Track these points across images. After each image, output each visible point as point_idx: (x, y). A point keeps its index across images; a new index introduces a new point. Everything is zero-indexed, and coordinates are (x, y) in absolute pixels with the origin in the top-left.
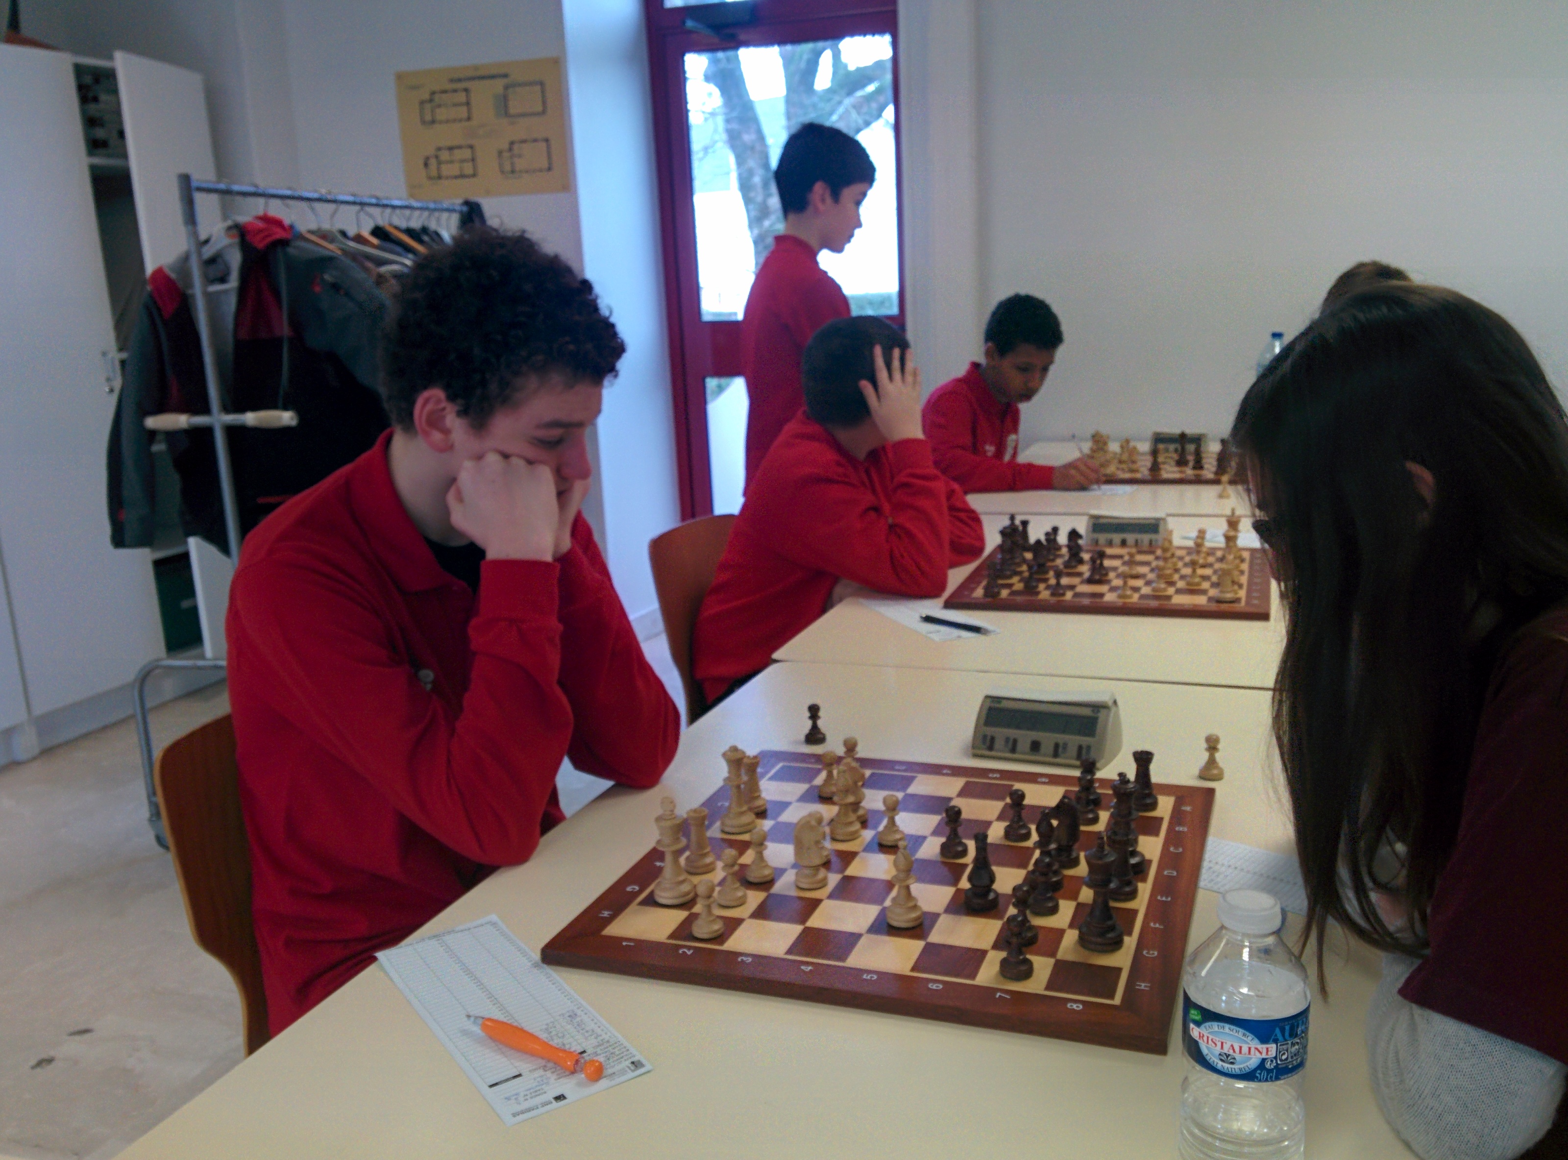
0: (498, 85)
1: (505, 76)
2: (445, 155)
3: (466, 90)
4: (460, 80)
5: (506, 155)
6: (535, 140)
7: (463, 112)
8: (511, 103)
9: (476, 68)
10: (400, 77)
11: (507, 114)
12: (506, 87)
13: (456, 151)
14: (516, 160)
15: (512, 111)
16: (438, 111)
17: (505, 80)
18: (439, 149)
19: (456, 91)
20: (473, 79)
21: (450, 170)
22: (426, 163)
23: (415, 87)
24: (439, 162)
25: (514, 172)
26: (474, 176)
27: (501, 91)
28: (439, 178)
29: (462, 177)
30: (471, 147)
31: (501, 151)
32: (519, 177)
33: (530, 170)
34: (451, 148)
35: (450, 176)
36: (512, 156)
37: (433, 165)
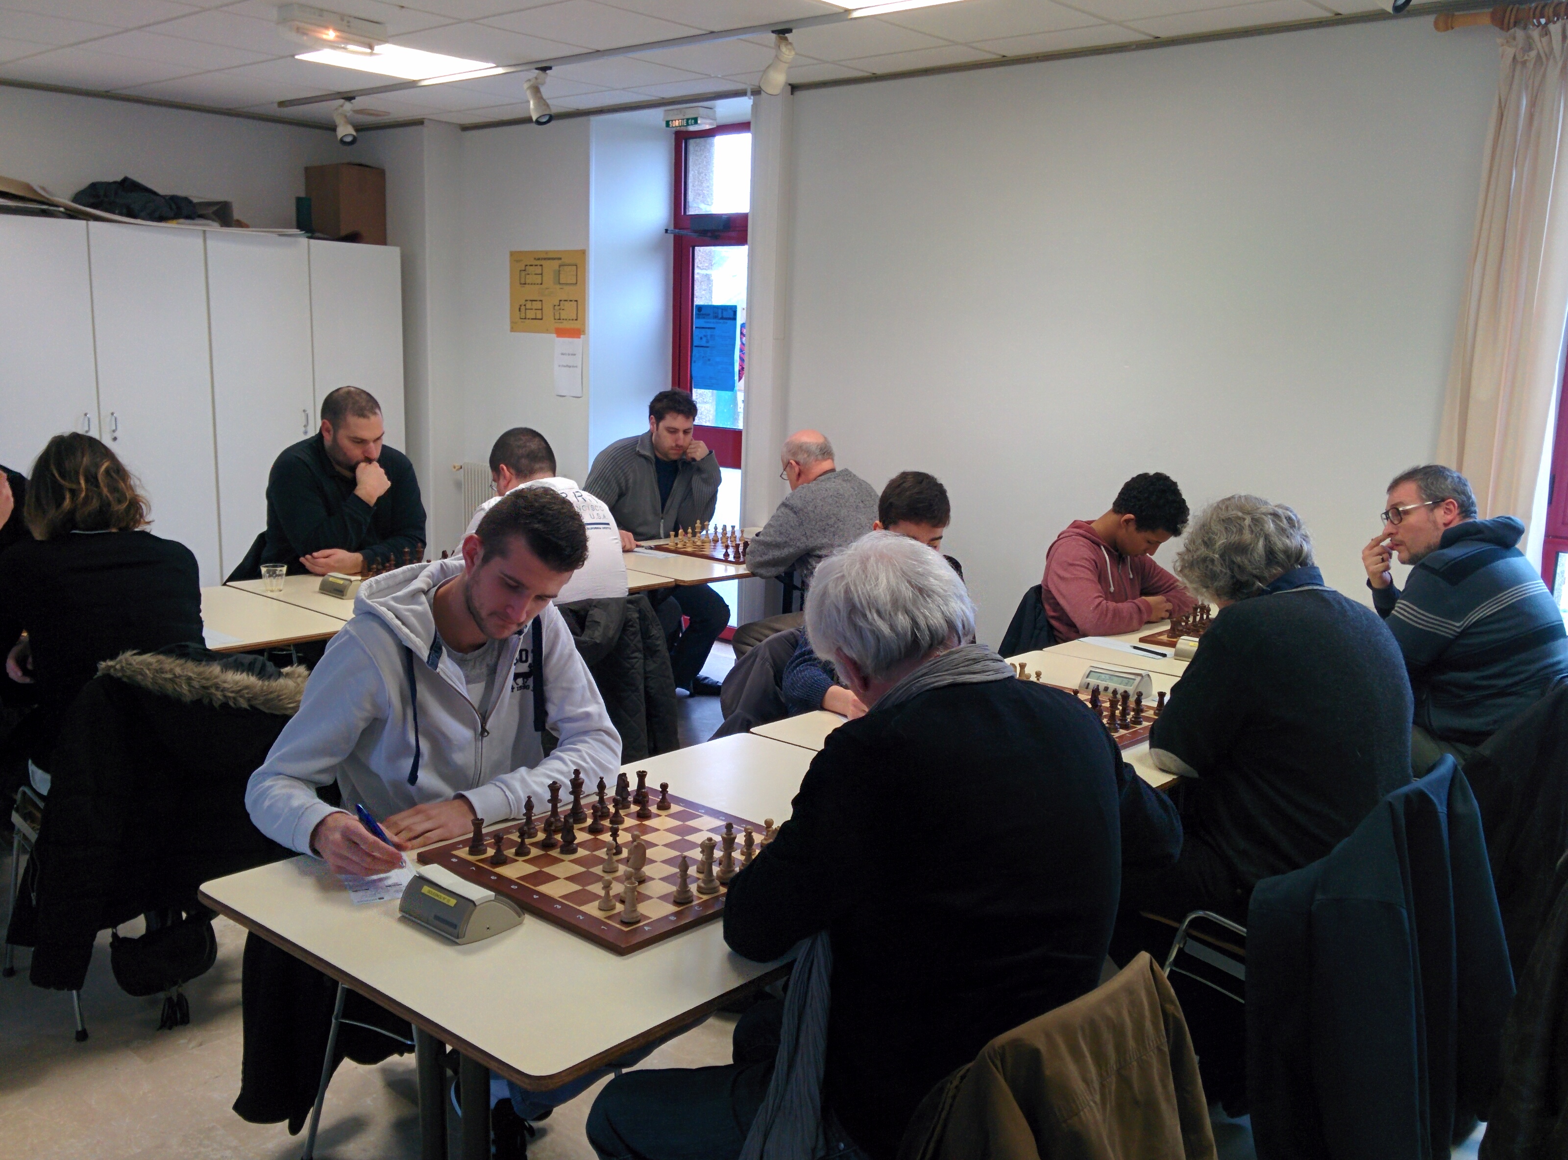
0: (556, 263)
1: (560, 259)
2: (529, 306)
3: (541, 265)
4: (539, 259)
5: (557, 308)
6: (571, 301)
7: (538, 279)
8: (561, 276)
9: (547, 252)
10: (512, 254)
11: (560, 284)
12: (560, 266)
13: (534, 303)
14: (561, 311)
15: (562, 282)
16: (528, 276)
17: (560, 262)
18: (526, 301)
19: (536, 265)
20: (545, 259)
21: (530, 314)
22: (520, 309)
23: (517, 261)
24: (526, 309)
25: (560, 319)
26: (541, 319)
27: (557, 268)
28: (525, 319)
29: (536, 319)
30: (541, 301)
31: (555, 306)
32: (562, 322)
33: (568, 319)
34: (531, 301)
35: (530, 318)
36: (559, 309)
37: (523, 312)
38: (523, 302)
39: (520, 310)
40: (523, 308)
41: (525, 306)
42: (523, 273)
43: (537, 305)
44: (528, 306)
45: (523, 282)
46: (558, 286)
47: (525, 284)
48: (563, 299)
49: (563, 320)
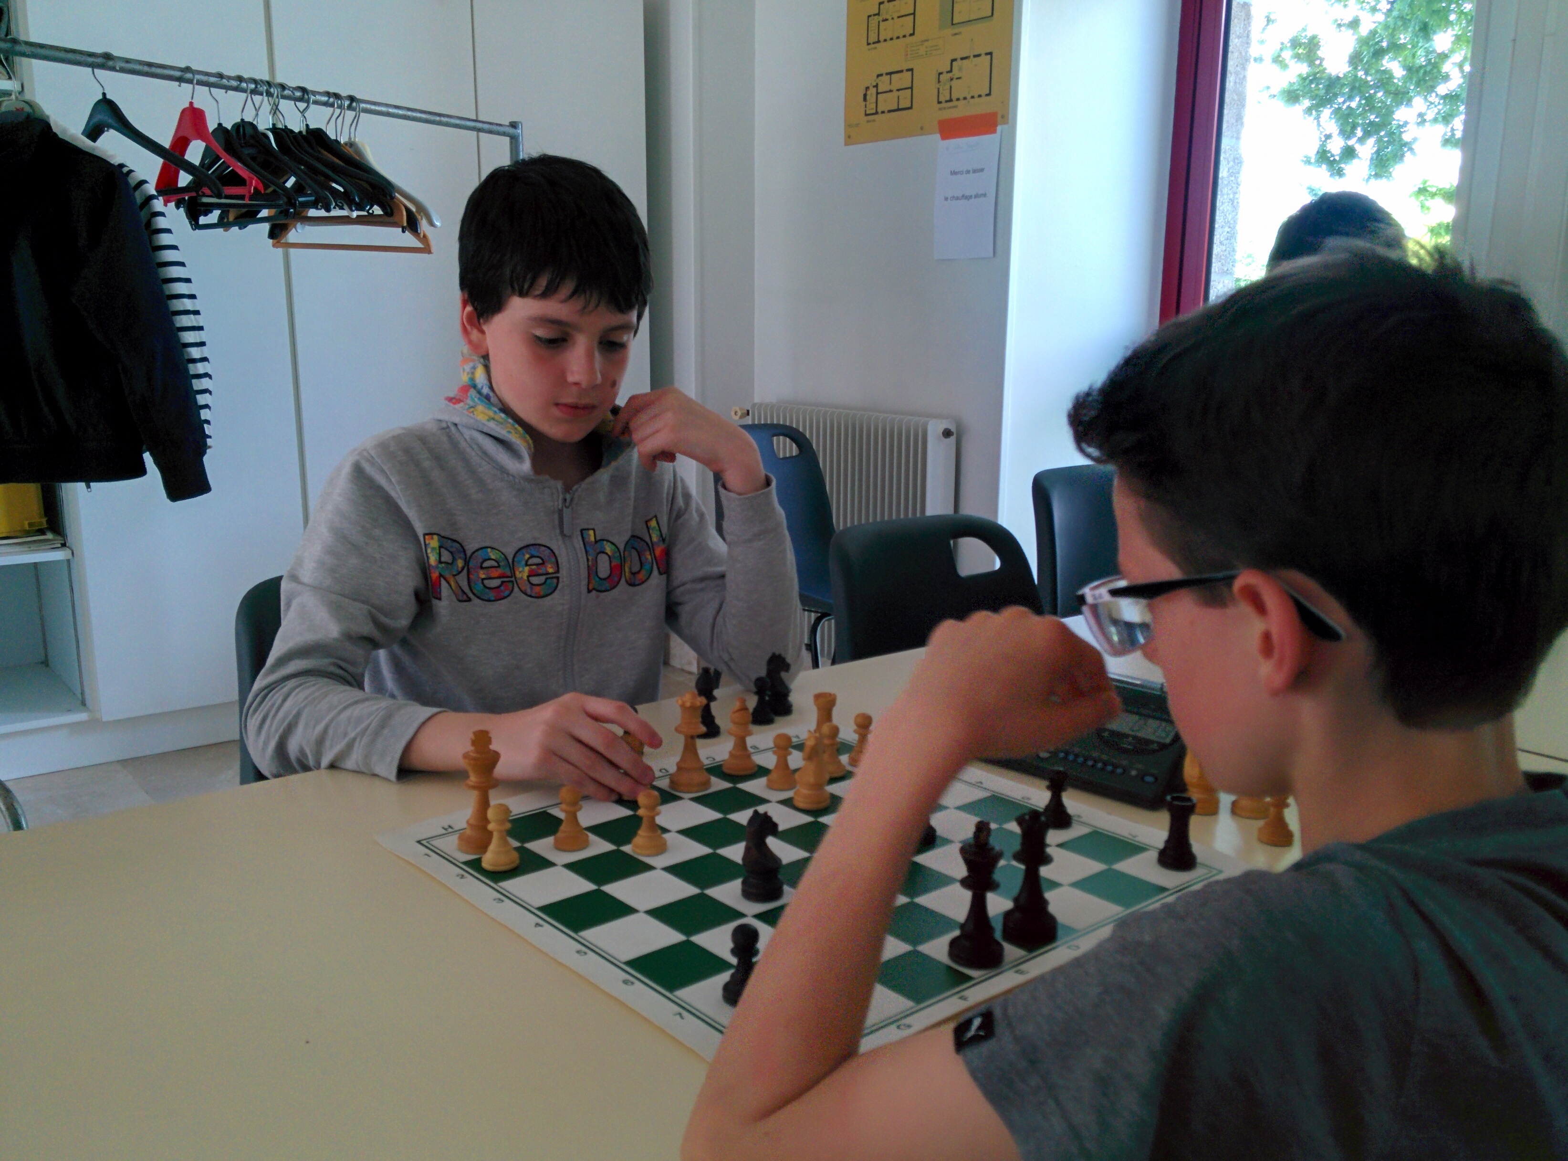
2: (883, 84)
5: (944, 77)
6: (978, 55)
7: (908, 25)
8: (958, 7)
11: (952, 23)
13: (895, 77)
14: (955, 81)
15: (958, 19)
16: (884, 25)
18: (878, 76)
21: (887, 102)
22: (865, 96)
24: (878, 93)
25: (951, 100)
26: (911, 108)
28: (877, 113)
29: (898, 110)
30: (912, 70)
31: (940, 74)
32: (955, 107)
33: (969, 97)
34: (890, 74)
35: (886, 109)
36: (952, 79)
37: (871, 97)
38: (871, 81)
39: (865, 99)
40: (872, 92)
41: (876, 86)
42: (874, 21)
43: (904, 80)
44: (883, 88)
45: (873, 40)
46: (950, 31)
47: (878, 41)
48: (958, 54)
49: (958, 99)
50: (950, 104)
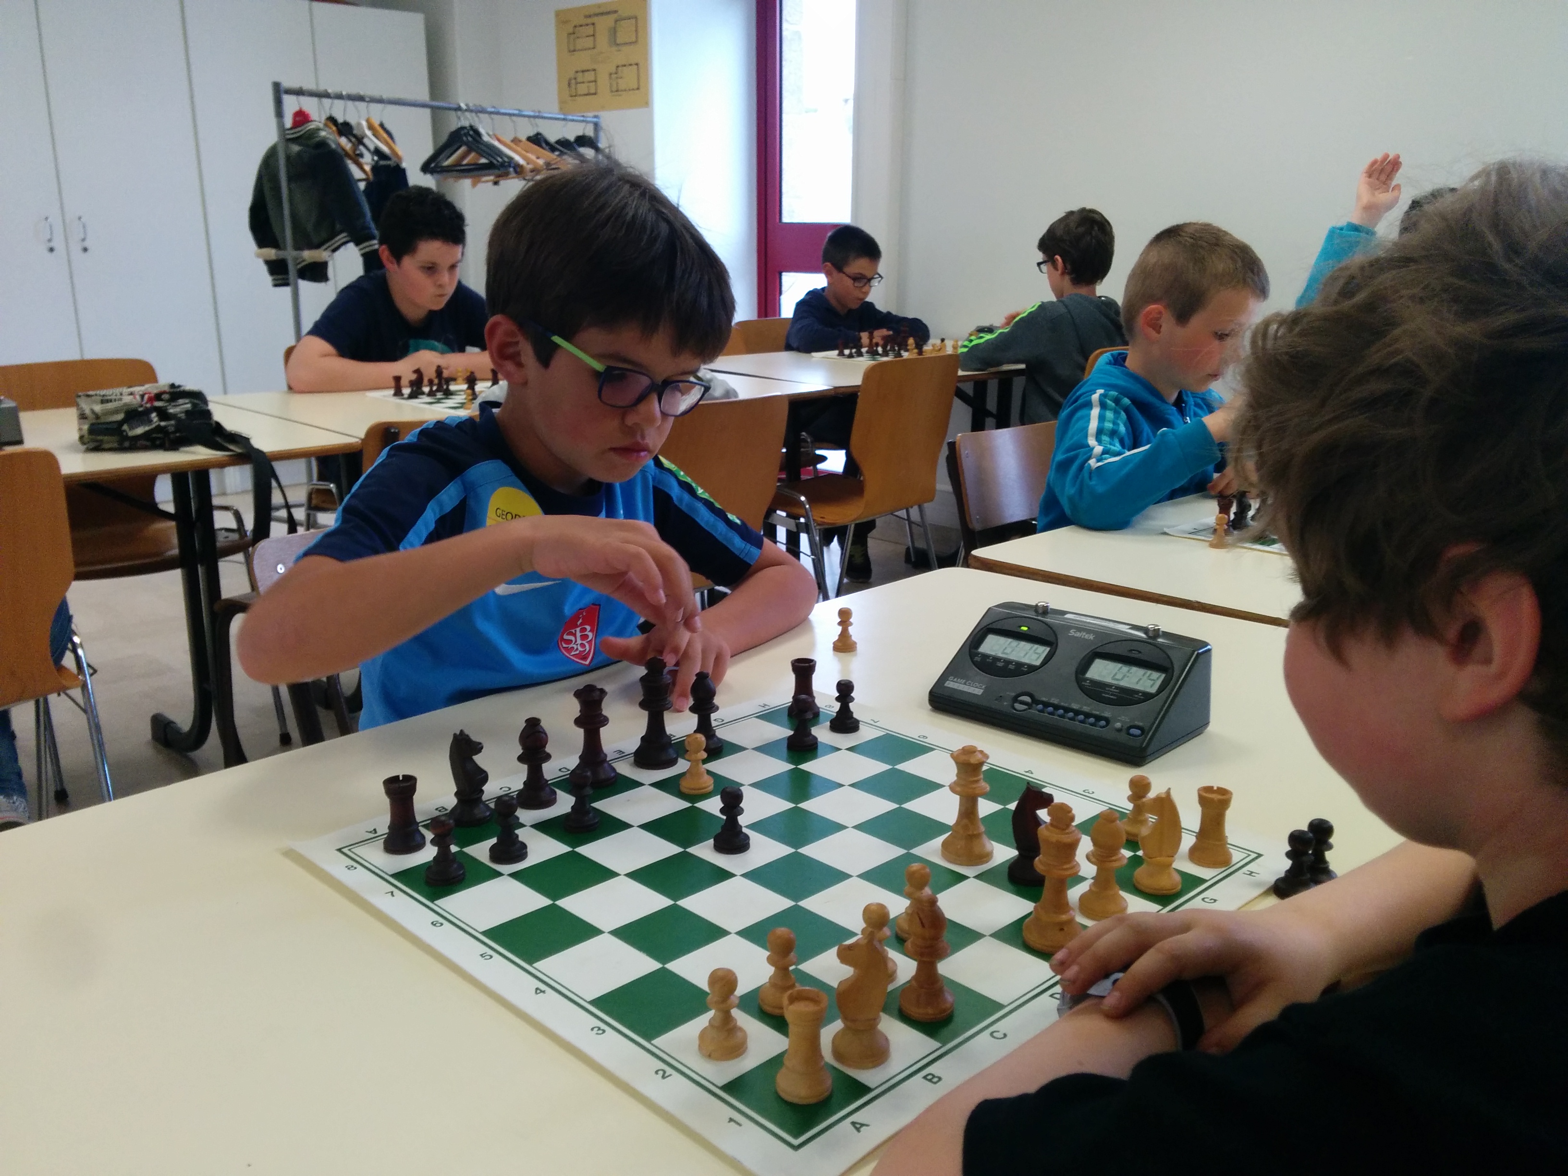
0: (609, 20)
1: (616, 12)
2: (580, 78)
3: (593, 24)
4: (590, 16)
5: (614, 76)
6: (631, 65)
7: (589, 42)
8: (619, 34)
9: (599, 6)
10: (558, 14)
11: (616, 44)
12: (616, 21)
13: (586, 74)
14: (620, 81)
15: (618, 41)
16: (577, 40)
17: (615, 16)
18: (577, 72)
19: (587, 25)
20: (597, 15)
21: (582, 89)
23: (565, 22)
24: (576, 83)
25: (617, 91)
26: (595, 94)
27: (612, 24)
28: (576, 95)
29: (589, 94)
30: (594, 70)
31: (611, 74)
32: (620, 95)
33: (627, 89)
34: (583, 71)
35: (582, 93)
36: (617, 78)
37: (573, 86)
38: (571, 74)
39: (569, 85)
40: (573, 81)
41: (575, 79)
42: (572, 36)
43: (590, 76)
44: (579, 80)
45: (572, 49)
46: (614, 48)
47: (574, 51)
48: (620, 63)
49: (622, 91)
50: (618, 93)
